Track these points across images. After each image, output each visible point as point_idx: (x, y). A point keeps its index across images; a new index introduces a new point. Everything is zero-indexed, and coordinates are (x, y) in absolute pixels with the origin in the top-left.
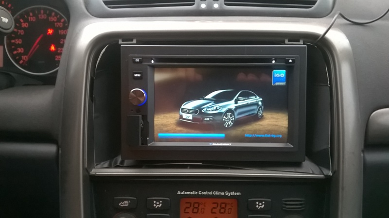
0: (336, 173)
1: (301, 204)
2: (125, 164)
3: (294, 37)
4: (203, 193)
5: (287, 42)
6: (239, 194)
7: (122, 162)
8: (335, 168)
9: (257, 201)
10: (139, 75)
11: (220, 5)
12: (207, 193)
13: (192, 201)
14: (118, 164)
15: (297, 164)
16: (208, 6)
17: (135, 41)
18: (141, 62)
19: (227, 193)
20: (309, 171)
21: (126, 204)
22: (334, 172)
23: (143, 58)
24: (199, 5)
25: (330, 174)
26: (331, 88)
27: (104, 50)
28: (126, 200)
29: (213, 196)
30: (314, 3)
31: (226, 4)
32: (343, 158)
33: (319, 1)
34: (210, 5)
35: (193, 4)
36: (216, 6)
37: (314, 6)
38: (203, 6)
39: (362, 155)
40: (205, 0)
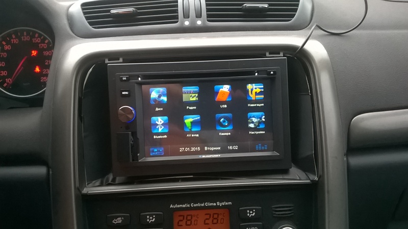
0: (321, 177)
1: (290, 210)
2: (117, 182)
3: (275, 49)
4: (195, 205)
5: (267, 54)
6: (230, 203)
7: (114, 180)
8: (320, 173)
9: (249, 210)
10: (127, 93)
11: (203, 22)
12: (199, 205)
14: (110, 182)
15: (285, 172)
16: (191, 23)
17: (121, 60)
19: (218, 204)
20: (296, 177)
21: (119, 221)
23: (130, 76)
24: (183, 23)
25: (316, 179)
26: (312, 96)
27: (91, 70)
28: (119, 217)
29: (205, 208)
30: (293, 16)
31: (208, 21)
32: (327, 162)
33: (297, 14)
34: (193, 22)
35: (177, 22)
36: (199, 23)
37: (293, 19)
38: (187, 23)
39: (345, 159)
40: (189, 17)
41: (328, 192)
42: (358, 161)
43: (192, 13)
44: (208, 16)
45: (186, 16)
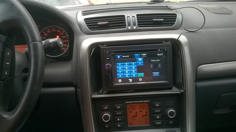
0: (185, 91)
1: (172, 104)
2: (104, 93)
3: (166, 40)
4: (135, 102)
5: (164, 42)
6: (149, 101)
7: (102, 92)
8: (185, 89)
9: (156, 103)
10: (108, 59)
11: (136, 27)
12: (137, 102)
13: (131, 105)
14: (101, 93)
15: (170, 89)
16: (131, 28)
17: (105, 45)
18: (109, 53)
19: (144, 101)
20: (175, 91)
21: (106, 108)
22: (184, 91)
23: (109, 52)
24: (128, 28)
25: (183, 91)
26: (181, 59)
27: (94, 49)
28: (106, 106)
29: (139, 103)
30: (174, 24)
31: (139, 27)
32: (187, 85)
33: (176, 22)
34: (132, 28)
35: (125, 27)
36: (135, 28)
37: (174, 25)
38: (130, 28)
39: (194, 83)
40: (130, 25)
41: (187, 97)
42: (200, 84)
43: (132, 24)
44: (138, 24)
45: (129, 25)
